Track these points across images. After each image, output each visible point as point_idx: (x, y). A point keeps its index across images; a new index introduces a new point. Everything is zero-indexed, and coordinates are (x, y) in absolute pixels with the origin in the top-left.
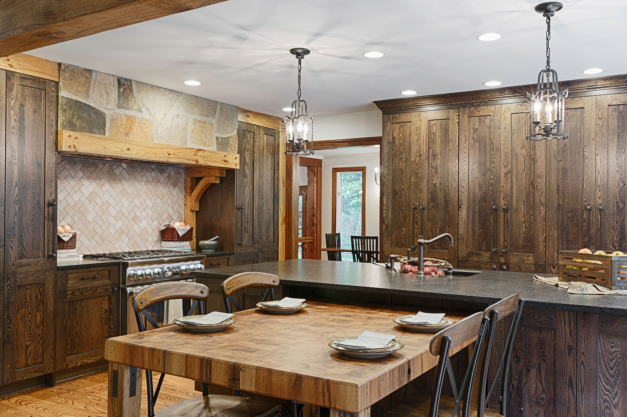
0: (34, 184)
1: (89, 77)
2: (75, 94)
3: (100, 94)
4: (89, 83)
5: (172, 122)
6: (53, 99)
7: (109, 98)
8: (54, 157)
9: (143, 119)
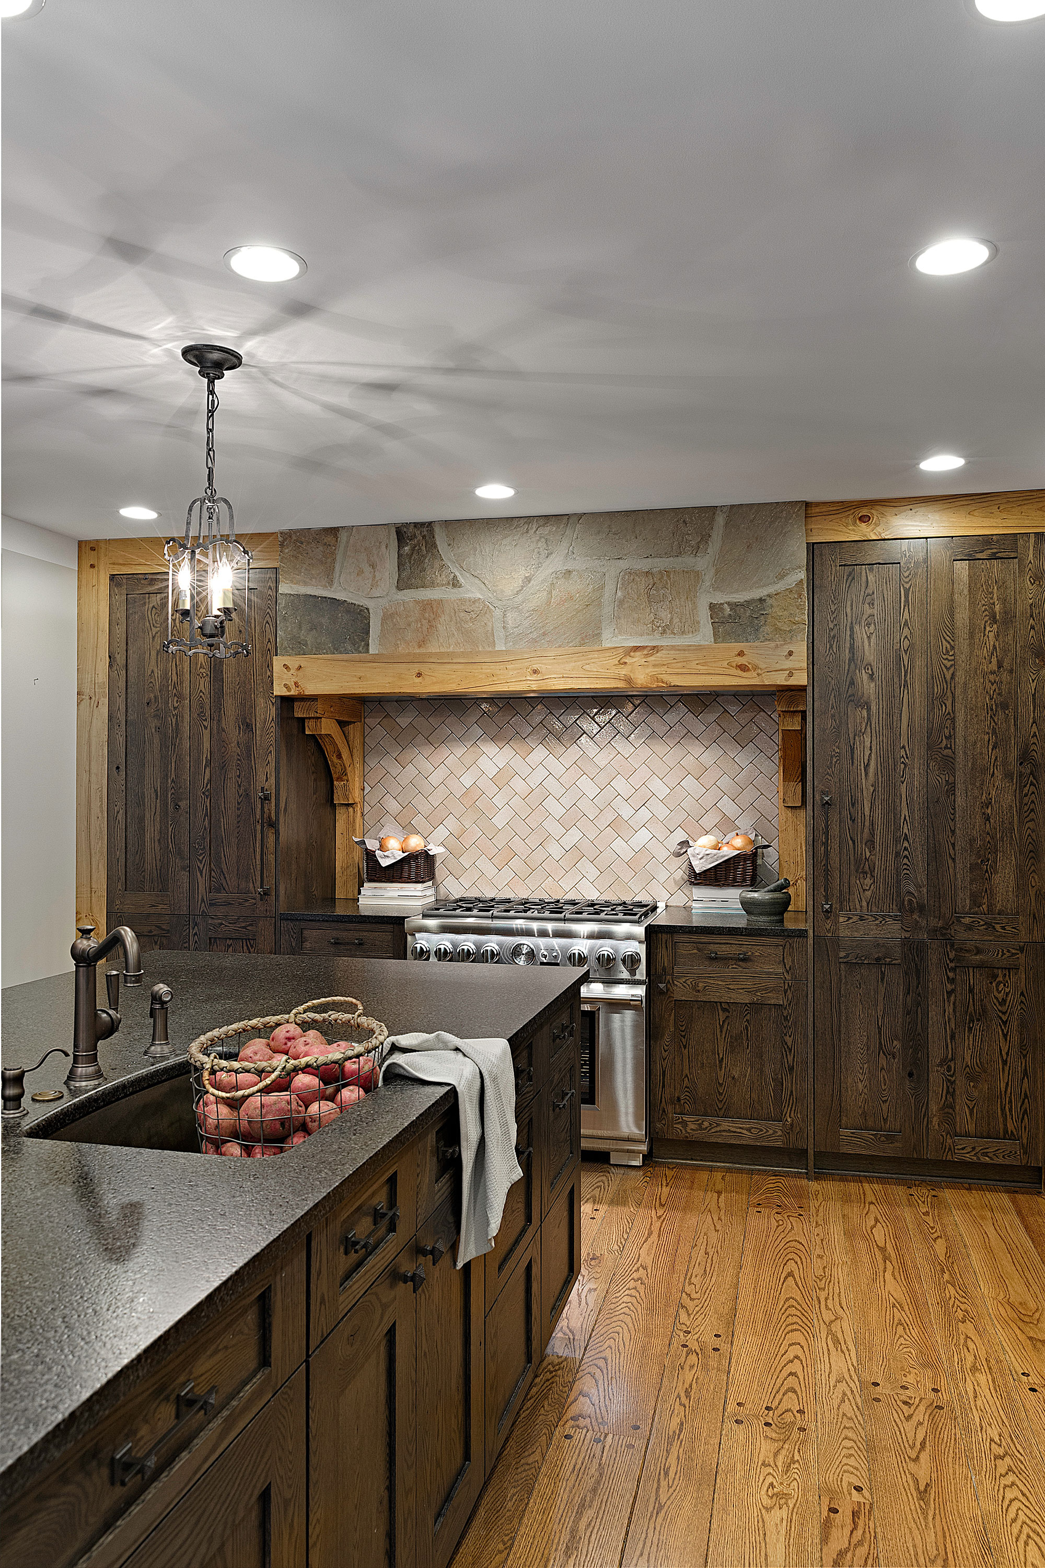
0: (238, 760)
1: (333, 542)
2: (305, 584)
3: (356, 572)
4: (333, 553)
5: (550, 593)
6: (269, 602)
7: (377, 574)
8: (273, 710)
9: (463, 601)
